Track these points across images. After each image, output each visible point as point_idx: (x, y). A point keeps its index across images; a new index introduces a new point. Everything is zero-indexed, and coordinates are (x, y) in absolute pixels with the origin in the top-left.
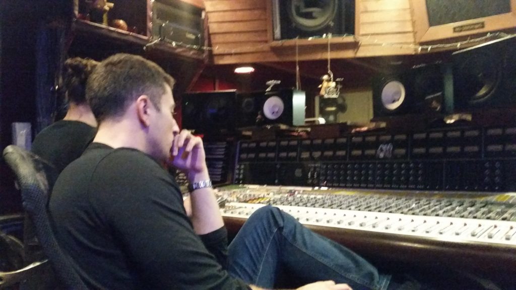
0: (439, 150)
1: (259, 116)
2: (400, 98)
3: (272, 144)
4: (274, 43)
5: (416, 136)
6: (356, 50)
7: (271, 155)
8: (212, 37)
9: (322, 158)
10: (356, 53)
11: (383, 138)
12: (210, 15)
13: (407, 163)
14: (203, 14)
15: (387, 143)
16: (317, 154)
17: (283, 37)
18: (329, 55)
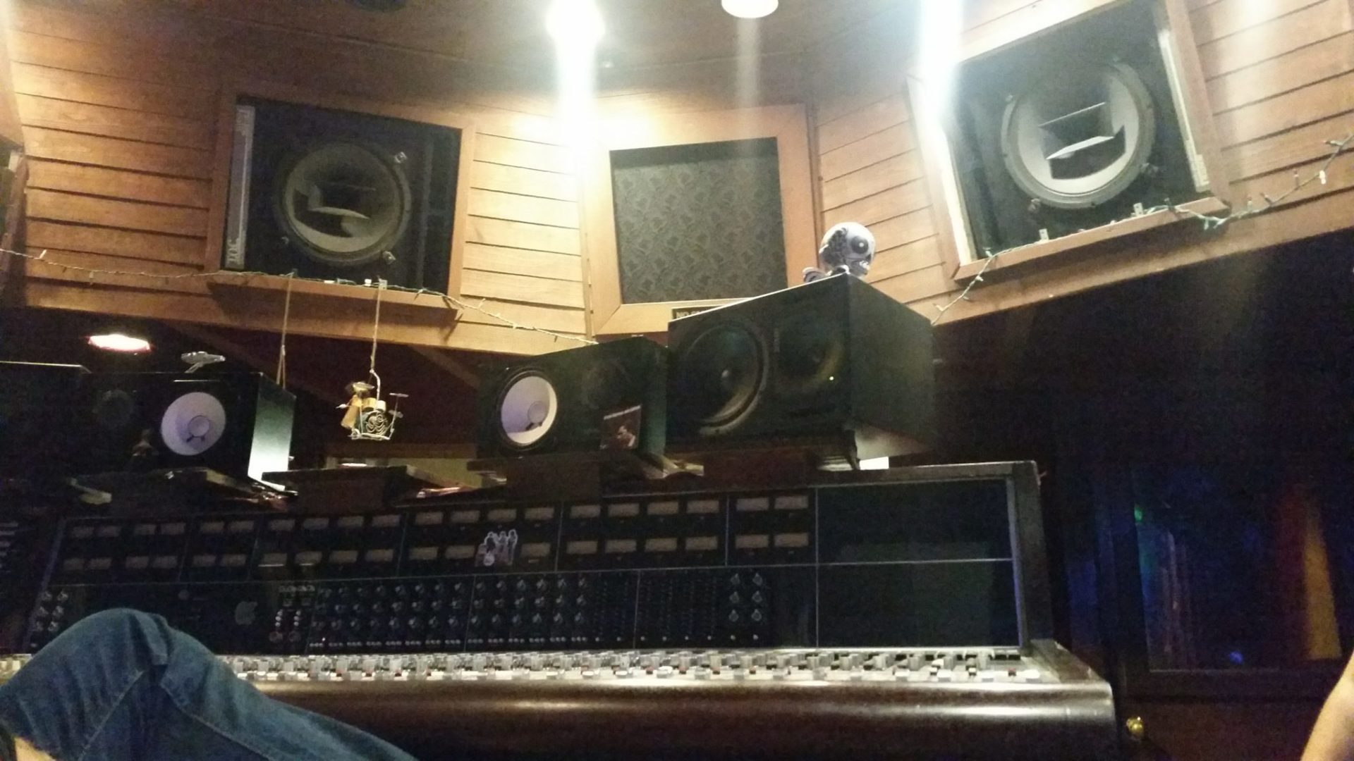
0: (629, 546)
1: (144, 444)
2: (544, 419)
3: (176, 529)
4: (223, 276)
5: (578, 511)
6: (447, 331)
7: (167, 562)
8: (31, 227)
9: (321, 569)
10: (446, 338)
11: (495, 515)
12: (35, 167)
13: (551, 579)
14: (14, 161)
15: (505, 526)
16: (309, 559)
17: (250, 265)
18: (376, 333)
